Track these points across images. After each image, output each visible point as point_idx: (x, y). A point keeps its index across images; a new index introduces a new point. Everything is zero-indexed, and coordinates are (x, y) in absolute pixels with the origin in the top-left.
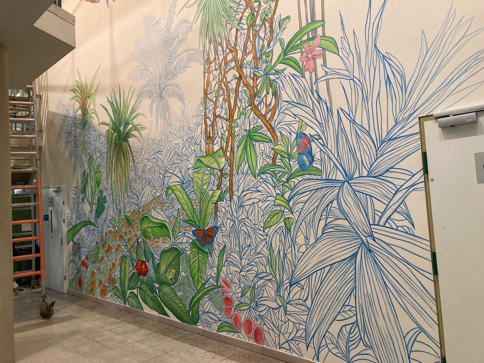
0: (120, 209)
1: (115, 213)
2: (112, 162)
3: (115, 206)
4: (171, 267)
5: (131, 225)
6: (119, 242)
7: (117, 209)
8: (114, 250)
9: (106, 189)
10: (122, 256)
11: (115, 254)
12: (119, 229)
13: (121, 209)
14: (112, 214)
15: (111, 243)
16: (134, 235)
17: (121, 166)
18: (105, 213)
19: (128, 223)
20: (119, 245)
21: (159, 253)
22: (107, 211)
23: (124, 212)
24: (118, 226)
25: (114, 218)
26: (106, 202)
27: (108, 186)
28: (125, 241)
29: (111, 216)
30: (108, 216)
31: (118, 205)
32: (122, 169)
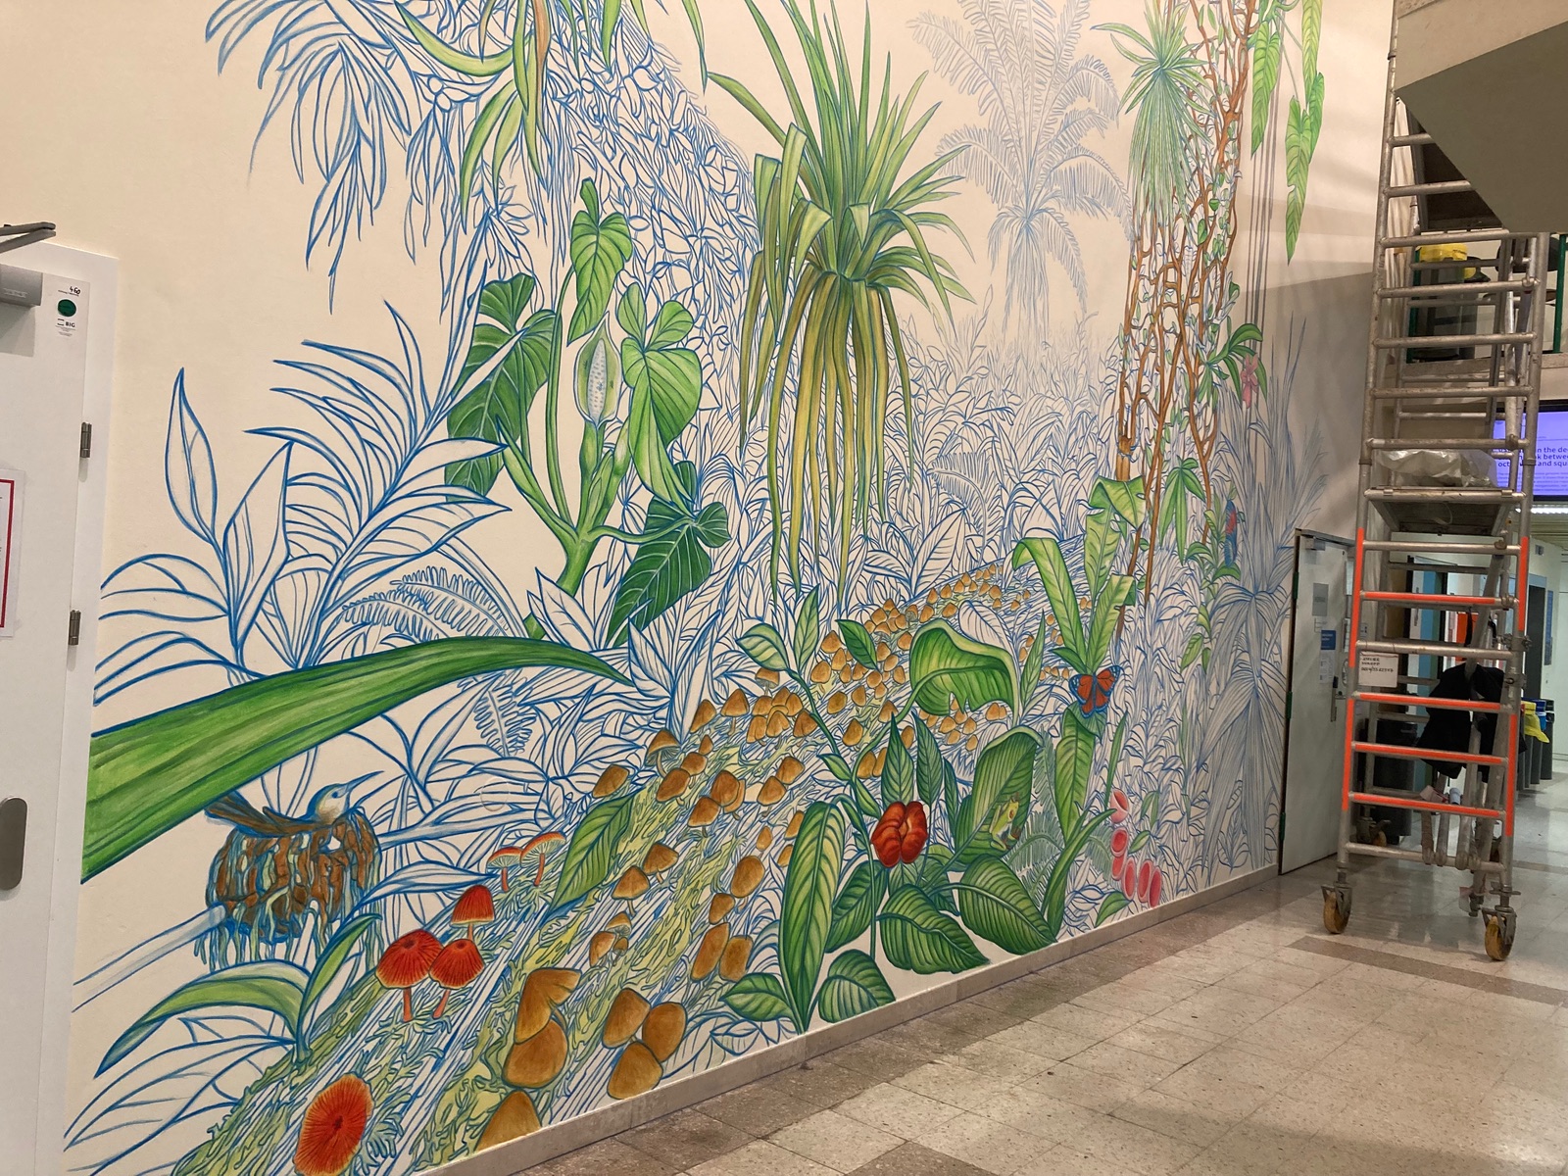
0: (817, 588)
1: (780, 602)
2: (787, 343)
3: (783, 568)
4: (1008, 797)
5: (870, 665)
6: (789, 747)
7: (794, 586)
8: (752, 793)
9: (732, 470)
10: (803, 809)
11: (763, 809)
12: (801, 681)
13: (822, 589)
14: (757, 604)
15: (735, 759)
16: (881, 704)
17: (839, 386)
18: (709, 598)
19: (854, 655)
20: (790, 761)
21: (973, 761)
22: (728, 586)
23: (839, 605)
24: (794, 668)
25: (773, 628)
26: (720, 539)
27: (748, 457)
28: (828, 734)
29: (749, 618)
30: (731, 615)
31: (807, 569)
32: (842, 405)
